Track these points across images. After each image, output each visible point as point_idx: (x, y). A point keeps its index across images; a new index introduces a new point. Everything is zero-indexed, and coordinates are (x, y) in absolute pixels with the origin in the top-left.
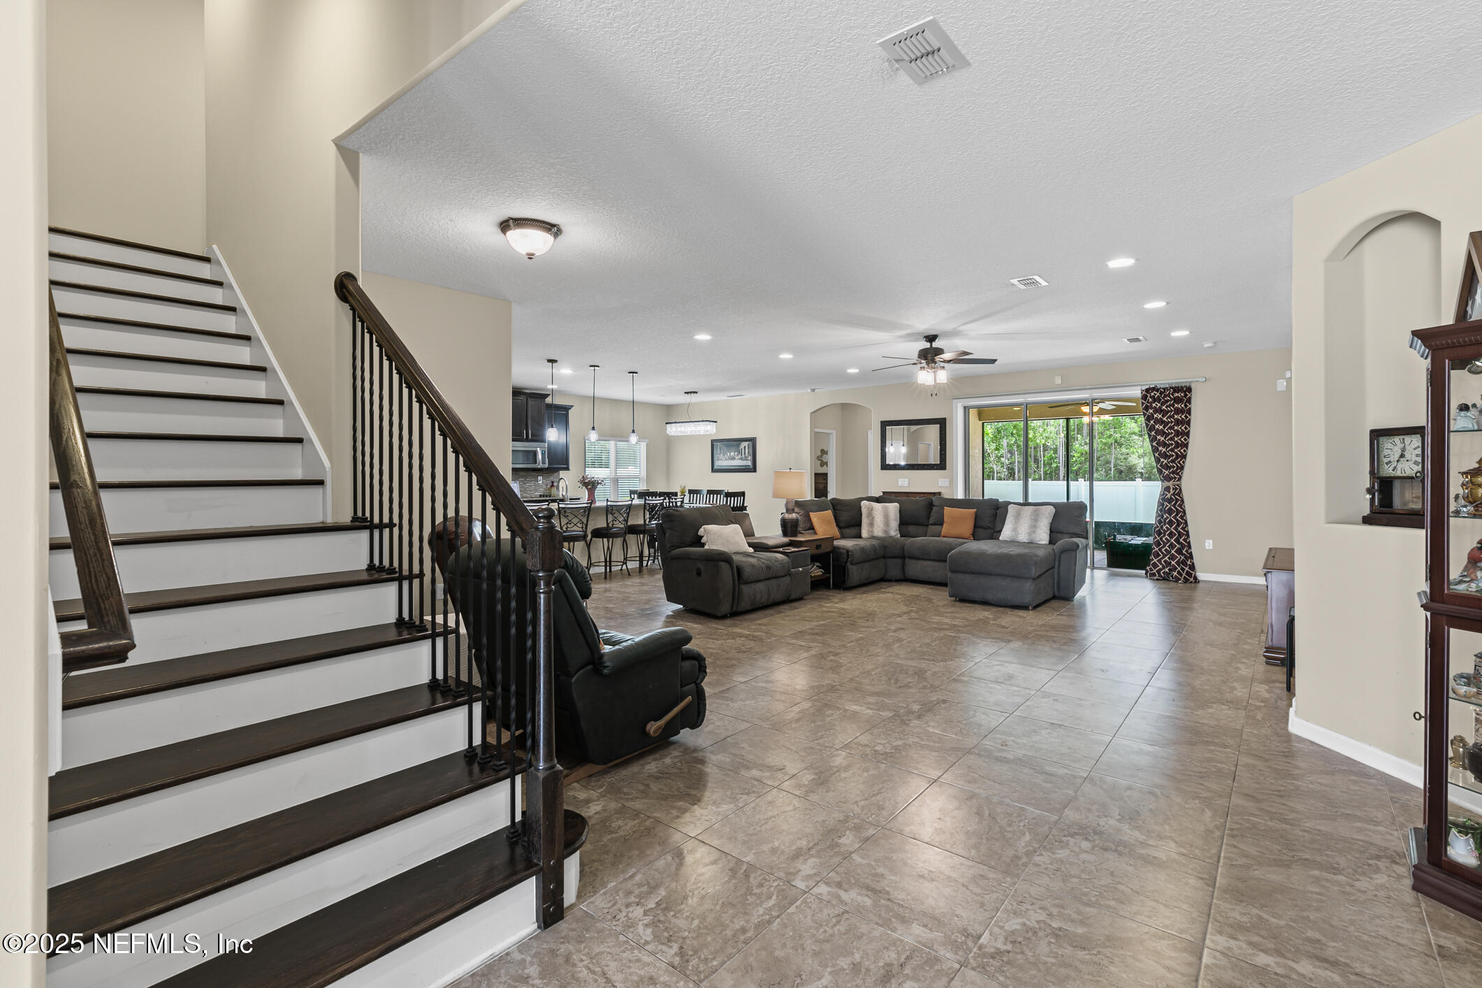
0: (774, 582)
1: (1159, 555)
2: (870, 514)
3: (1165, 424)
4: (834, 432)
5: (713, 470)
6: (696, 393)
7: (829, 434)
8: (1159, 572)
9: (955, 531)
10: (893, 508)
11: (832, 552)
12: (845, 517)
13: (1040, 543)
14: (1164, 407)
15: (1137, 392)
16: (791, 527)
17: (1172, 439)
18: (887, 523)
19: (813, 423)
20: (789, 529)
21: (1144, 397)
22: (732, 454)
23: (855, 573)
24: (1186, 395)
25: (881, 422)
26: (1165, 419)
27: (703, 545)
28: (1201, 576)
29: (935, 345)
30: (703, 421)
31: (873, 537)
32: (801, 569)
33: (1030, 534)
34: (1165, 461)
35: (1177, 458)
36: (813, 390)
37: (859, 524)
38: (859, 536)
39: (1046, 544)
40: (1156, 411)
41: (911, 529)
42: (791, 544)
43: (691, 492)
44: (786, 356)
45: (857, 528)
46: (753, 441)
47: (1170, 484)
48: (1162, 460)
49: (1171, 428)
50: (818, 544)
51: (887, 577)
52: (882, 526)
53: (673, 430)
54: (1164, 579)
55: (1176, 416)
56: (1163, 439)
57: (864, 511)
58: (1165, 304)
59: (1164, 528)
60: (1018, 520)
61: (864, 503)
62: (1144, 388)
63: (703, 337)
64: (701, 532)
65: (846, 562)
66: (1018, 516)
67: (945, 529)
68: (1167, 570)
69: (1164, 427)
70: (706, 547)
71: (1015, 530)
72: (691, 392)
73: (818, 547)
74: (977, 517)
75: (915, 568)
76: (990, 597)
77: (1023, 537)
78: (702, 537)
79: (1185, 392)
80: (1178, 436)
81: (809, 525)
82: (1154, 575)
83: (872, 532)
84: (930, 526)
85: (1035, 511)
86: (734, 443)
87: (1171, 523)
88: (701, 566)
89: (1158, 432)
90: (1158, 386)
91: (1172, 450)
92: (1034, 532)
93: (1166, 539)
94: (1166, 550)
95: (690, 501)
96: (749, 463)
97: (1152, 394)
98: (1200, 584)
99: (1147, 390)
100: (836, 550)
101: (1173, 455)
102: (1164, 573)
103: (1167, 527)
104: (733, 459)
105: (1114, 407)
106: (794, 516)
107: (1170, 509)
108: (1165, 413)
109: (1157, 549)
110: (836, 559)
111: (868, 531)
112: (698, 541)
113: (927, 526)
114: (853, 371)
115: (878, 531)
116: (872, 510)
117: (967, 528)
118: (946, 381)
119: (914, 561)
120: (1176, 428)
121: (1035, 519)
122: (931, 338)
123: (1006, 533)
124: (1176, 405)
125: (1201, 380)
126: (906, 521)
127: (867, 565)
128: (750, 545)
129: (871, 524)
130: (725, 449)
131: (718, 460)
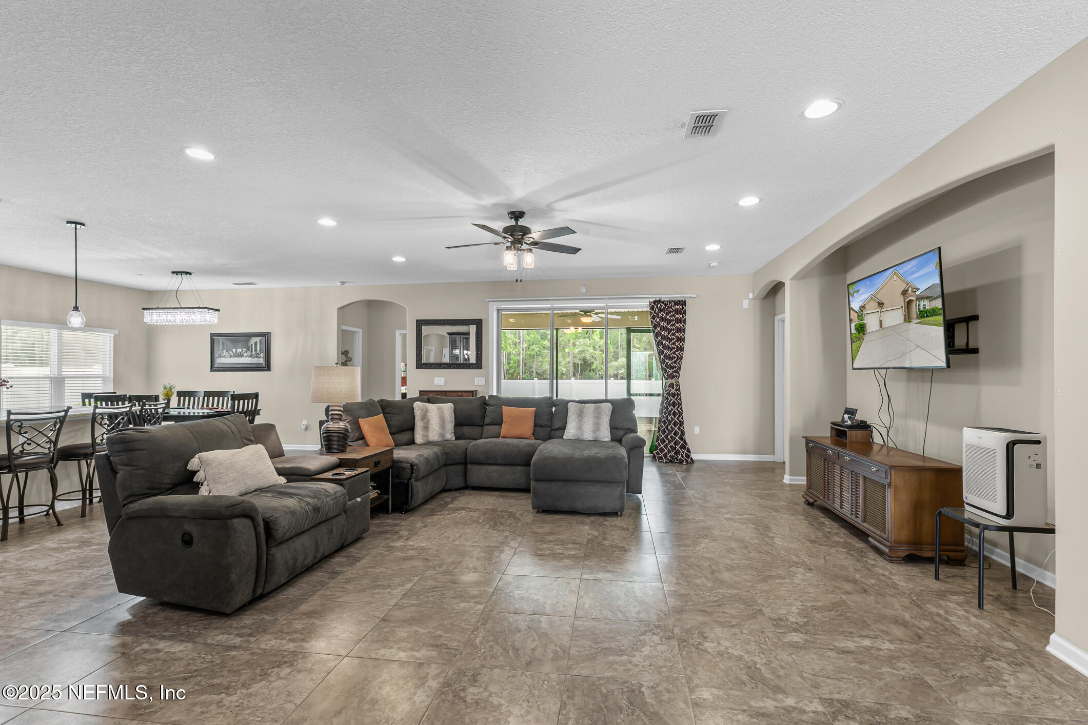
0: (323, 529)
1: (665, 441)
2: (425, 417)
3: (669, 331)
4: (360, 331)
5: (213, 368)
6: (190, 274)
7: (354, 333)
8: (665, 455)
9: (517, 431)
10: (448, 408)
11: (391, 467)
12: (397, 420)
13: (604, 440)
14: (668, 317)
15: (643, 305)
16: (339, 440)
17: (674, 344)
18: (443, 425)
19: (341, 320)
20: (335, 445)
21: (652, 308)
22: (239, 350)
23: (420, 489)
24: (683, 308)
25: (417, 320)
26: (669, 327)
27: (196, 487)
28: (694, 456)
29: (521, 222)
30: (199, 308)
31: (428, 443)
32: (359, 499)
33: (594, 432)
34: (670, 362)
35: (677, 360)
36: (343, 283)
37: (412, 429)
38: (412, 442)
39: (608, 442)
40: (662, 319)
41: (466, 430)
42: (342, 464)
43: (180, 394)
44: (327, 222)
45: (409, 432)
46: (266, 336)
47: (673, 381)
48: (667, 361)
49: (673, 334)
50: (375, 460)
51: (448, 487)
52: (438, 429)
53: (152, 318)
54: (671, 461)
55: (677, 325)
56: (668, 343)
57: (418, 414)
58: (758, 200)
59: (669, 418)
60: (582, 418)
61: (417, 405)
62: (652, 300)
63: (199, 153)
64: (193, 464)
65: (410, 479)
66: (581, 414)
67: (504, 430)
68: (673, 454)
69: (669, 334)
70: (204, 491)
71: (580, 428)
72: (182, 273)
73: (377, 464)
74: (537, 416)
75: (478, 474)
76: (579, 506)
77: (588, 435)
78: (194, 473)
79: (682, 305)
80: (678, 342)
81: (357, 434)
82: (660, 458)
83: (427, 436)
84: (486, 427)
85: (597, 408)
86: (242, 339)
87: (674, 414)
88: (192, 528)
89: (664, 338)
90: (663, 300)
91: (674, 353)
92: (598, 430)
93: (671, 427)
94: (671, 437)
95: (179, 405)
96: (262, 361)
97: (659, 305)
98: (695, 465)
99: (655, 302)
100: (396, 465)
101: (675, 357)
102: (670, 456)
103: (671, 418)
104: (240, 355)
105: (600, 320)
106: (341, 425)
107: (674, 402)
108: (669, 322)
109: (663, 436)
110: (397, 476)
111: (423, 436)
112: (189, 482)
113: (482, 426)
114: (399, 259)
115: (434, 436)
116: (427, 412)
117: (527, 428)
118: (533, 266)
119: (478, 467)
120: (677, 334)
121: (598, 416)
122: (517, 215)
123: (571, 431)
124: (677, 316)
125: (693, 296)
126: (462, 422)
127: (431, 478)
128: (280, 472)
129: (426, 428)
130: (230, 344)
131: (220, 357)
